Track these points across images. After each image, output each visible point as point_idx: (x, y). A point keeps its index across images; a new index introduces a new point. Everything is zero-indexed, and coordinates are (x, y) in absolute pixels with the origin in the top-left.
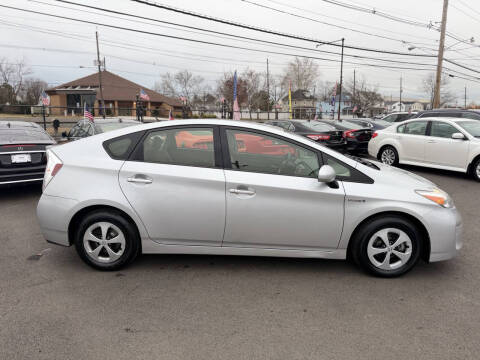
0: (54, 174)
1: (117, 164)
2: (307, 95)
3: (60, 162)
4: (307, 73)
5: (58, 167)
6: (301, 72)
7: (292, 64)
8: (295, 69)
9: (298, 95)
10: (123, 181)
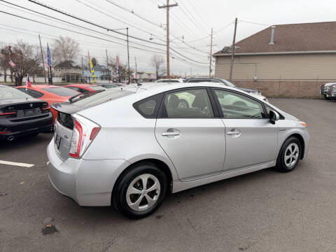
0: (92, 138)
1: (151, 122)
2: (74, 65)
3: (97, 126)
4: (70, 49)
5: (95, 131)
6: (65, 47)
7: (58, 41)
8: (60, 44)
9: (67, 64)
10: (159, 136)
